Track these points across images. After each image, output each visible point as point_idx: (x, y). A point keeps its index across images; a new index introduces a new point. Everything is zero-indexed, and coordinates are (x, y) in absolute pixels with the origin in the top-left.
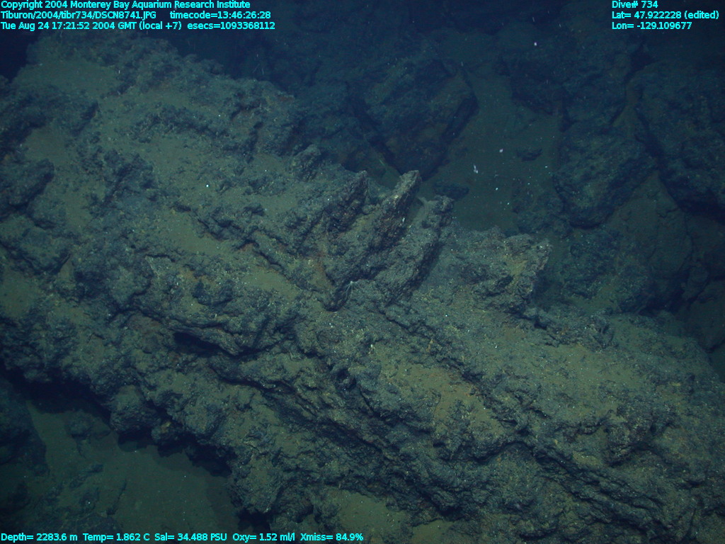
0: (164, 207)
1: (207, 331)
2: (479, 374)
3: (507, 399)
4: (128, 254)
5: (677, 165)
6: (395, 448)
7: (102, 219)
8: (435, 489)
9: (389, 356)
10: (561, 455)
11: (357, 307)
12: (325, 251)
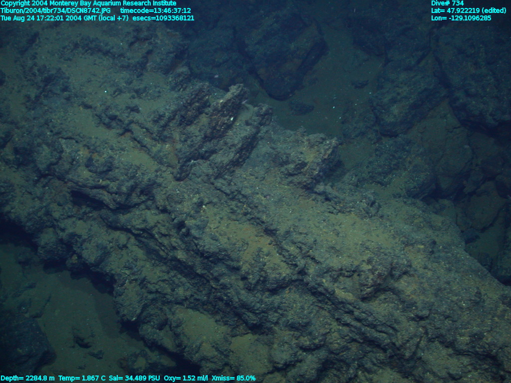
0: (75, 105)
1: (95, 191)
2: (274, 230)
3: (292, 249)
4: (49, 136)
5: (460, 94)
6: (217, 279)
7: (33, 112)
8: (244, 310)
9: (215, 215)
10: (326, 290)
11: (196, 179)
12: (178, 139)
